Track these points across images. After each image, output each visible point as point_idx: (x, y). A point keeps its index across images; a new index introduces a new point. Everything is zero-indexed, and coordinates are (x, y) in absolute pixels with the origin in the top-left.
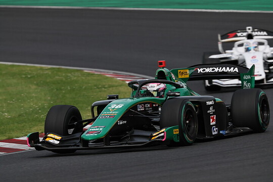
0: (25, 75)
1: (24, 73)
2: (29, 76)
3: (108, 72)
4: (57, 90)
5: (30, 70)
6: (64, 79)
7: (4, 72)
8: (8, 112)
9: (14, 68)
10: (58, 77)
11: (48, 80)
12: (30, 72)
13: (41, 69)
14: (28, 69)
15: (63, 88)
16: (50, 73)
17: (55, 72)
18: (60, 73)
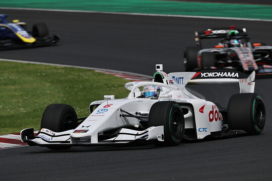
0: (40, 73)
1: (39, 71)
2: (44, 74)
3: (117, 73)
4: (70, 88)
5: (45, 69)
6: (76, 78)
7: (20, 70)
8: (24, 107)
9: (30, 67)
10: (71, 76)
11: (62, 79)
12: (45, 71)
13: (55, 68)
14: (43, 67)
15: (75, 86)
16: (63, 72)
17: (68, 71)
18: (72, 72)
